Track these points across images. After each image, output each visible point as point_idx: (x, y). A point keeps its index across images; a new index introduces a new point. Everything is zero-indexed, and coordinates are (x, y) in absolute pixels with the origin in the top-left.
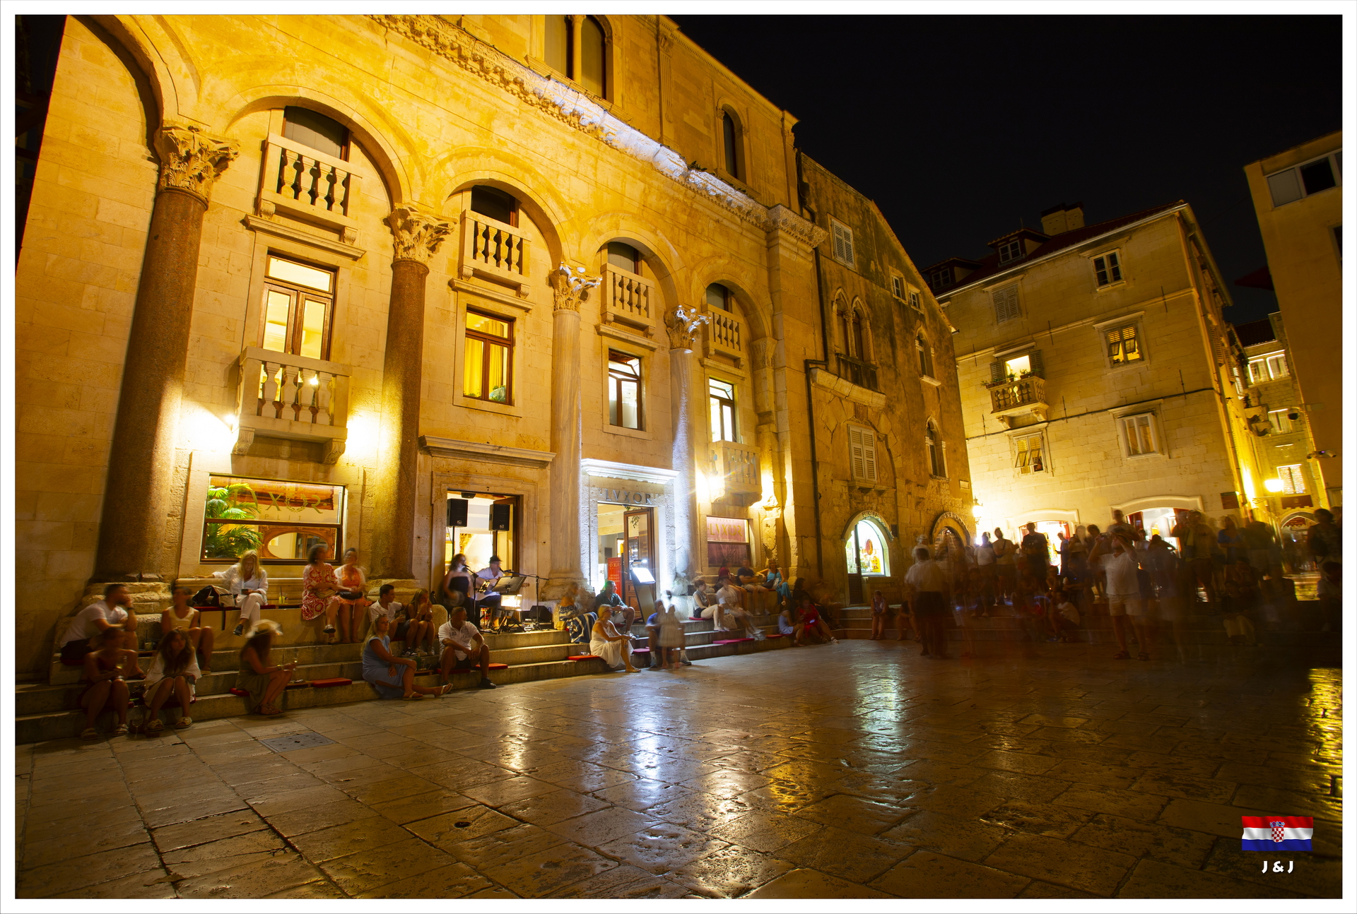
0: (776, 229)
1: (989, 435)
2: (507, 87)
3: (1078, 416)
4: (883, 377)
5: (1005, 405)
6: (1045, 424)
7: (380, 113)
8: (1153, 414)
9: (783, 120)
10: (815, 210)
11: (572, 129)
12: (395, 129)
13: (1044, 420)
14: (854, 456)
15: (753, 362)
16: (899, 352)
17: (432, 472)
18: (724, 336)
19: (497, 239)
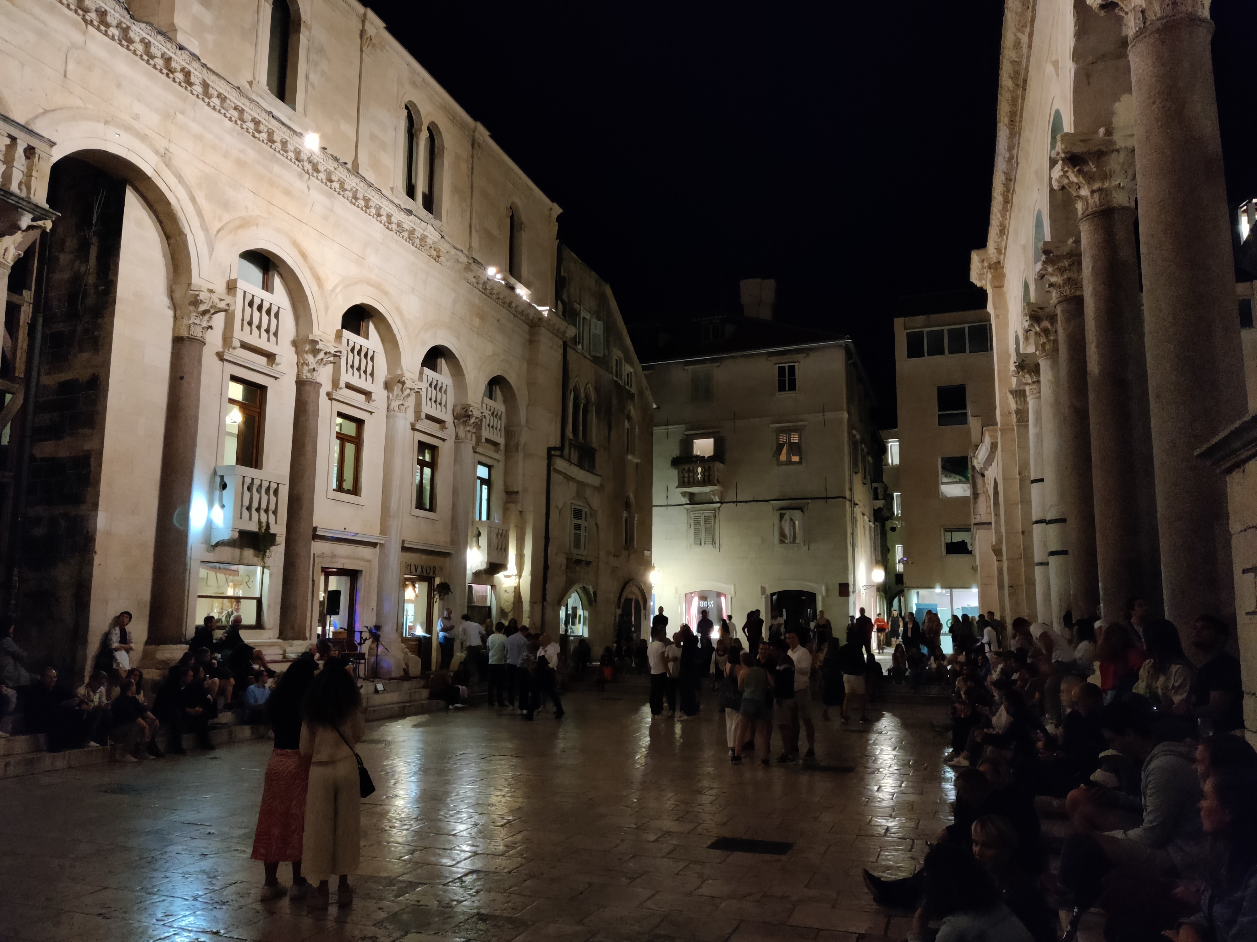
0: (539, 326)
1: (670, 506)
2: (379, 219)
3: (746, 502)
4: (600, 458)
5: (689, 482)
6: (719, 505)
7: (304, 256)
8: (802, 511)
9: (551, 209)
10: (566, 300)
11: (414, 248)
12: (312, 269)
13: (718, 500)
14: (573, 531)
15: (507, 445)
16: (613, 434)
17: (314, 555)
18: (491, 424)
19: (359, 353)
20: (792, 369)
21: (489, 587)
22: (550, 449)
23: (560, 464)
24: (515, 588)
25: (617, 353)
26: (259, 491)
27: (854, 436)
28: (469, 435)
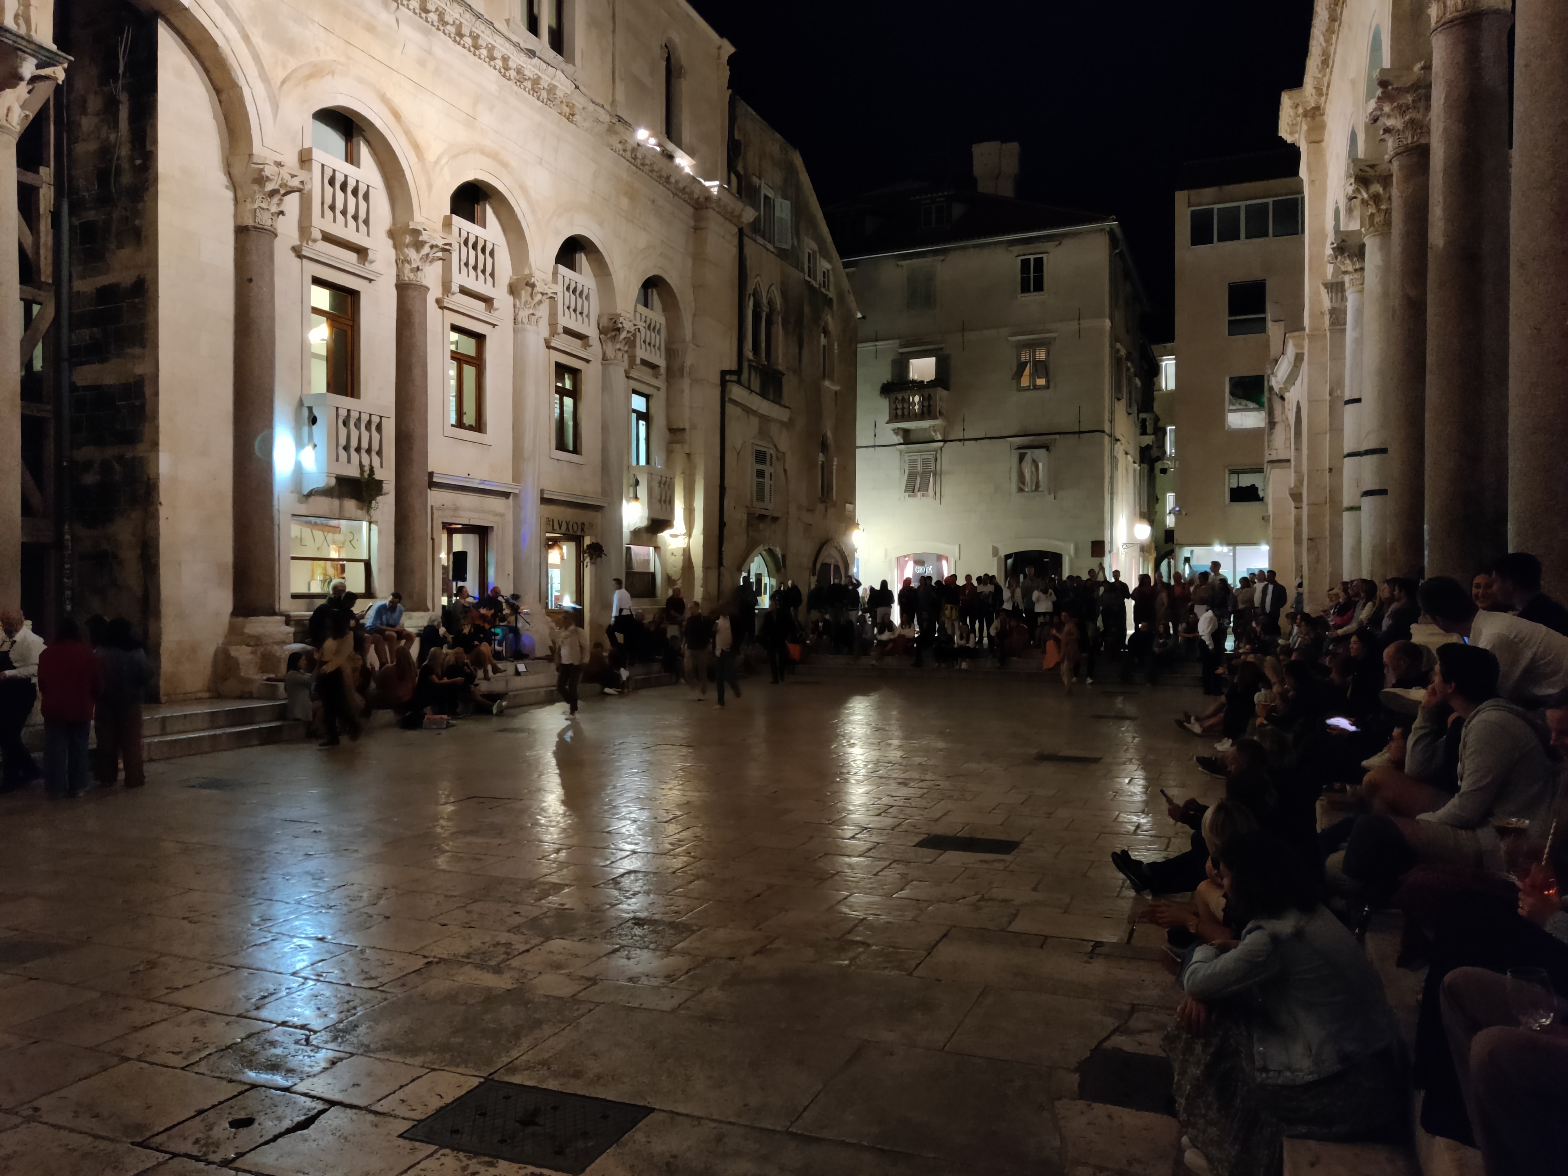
0: (707, 208)
1: (879, 446)
2: (492, 63)
3: (976, 439)
4: (789, 384)
5: (903, 415)
6: (941, 444)
7: (397, 116)
8: (1048, 450)
9: (720, 48)
10: (742, 172)
11: (539, 103)
12: (408, 133)
13: (940, 438)
14: (756, 479)
15: (668, 368)
16: (805, 351)
17: (432, 507)
18: (648, 341)
19: (475, 247)
20: (1039, 262)
21: (652, 549)
22: (724, 373)
23: (737, 392)
24: (684, 549)
25: (810, 245)
26: (357, 426)
27: (1118, 351)
28: (620, 354)
